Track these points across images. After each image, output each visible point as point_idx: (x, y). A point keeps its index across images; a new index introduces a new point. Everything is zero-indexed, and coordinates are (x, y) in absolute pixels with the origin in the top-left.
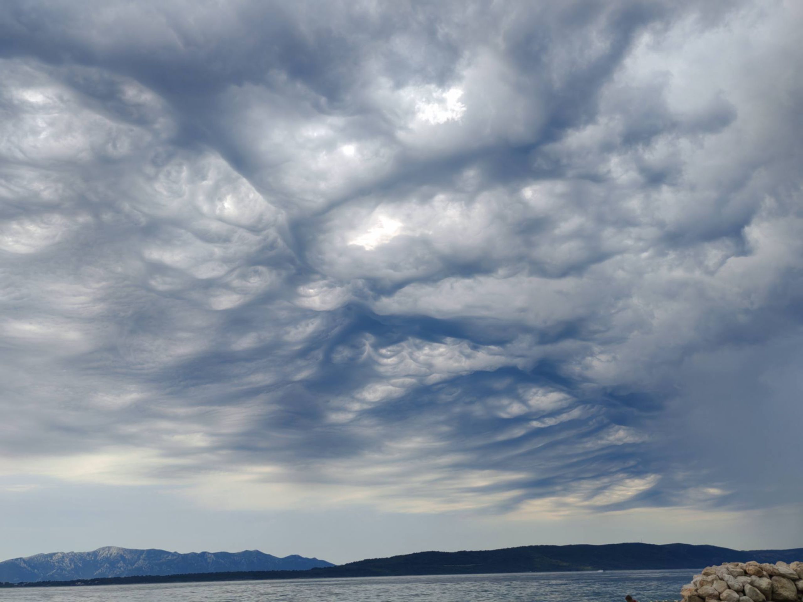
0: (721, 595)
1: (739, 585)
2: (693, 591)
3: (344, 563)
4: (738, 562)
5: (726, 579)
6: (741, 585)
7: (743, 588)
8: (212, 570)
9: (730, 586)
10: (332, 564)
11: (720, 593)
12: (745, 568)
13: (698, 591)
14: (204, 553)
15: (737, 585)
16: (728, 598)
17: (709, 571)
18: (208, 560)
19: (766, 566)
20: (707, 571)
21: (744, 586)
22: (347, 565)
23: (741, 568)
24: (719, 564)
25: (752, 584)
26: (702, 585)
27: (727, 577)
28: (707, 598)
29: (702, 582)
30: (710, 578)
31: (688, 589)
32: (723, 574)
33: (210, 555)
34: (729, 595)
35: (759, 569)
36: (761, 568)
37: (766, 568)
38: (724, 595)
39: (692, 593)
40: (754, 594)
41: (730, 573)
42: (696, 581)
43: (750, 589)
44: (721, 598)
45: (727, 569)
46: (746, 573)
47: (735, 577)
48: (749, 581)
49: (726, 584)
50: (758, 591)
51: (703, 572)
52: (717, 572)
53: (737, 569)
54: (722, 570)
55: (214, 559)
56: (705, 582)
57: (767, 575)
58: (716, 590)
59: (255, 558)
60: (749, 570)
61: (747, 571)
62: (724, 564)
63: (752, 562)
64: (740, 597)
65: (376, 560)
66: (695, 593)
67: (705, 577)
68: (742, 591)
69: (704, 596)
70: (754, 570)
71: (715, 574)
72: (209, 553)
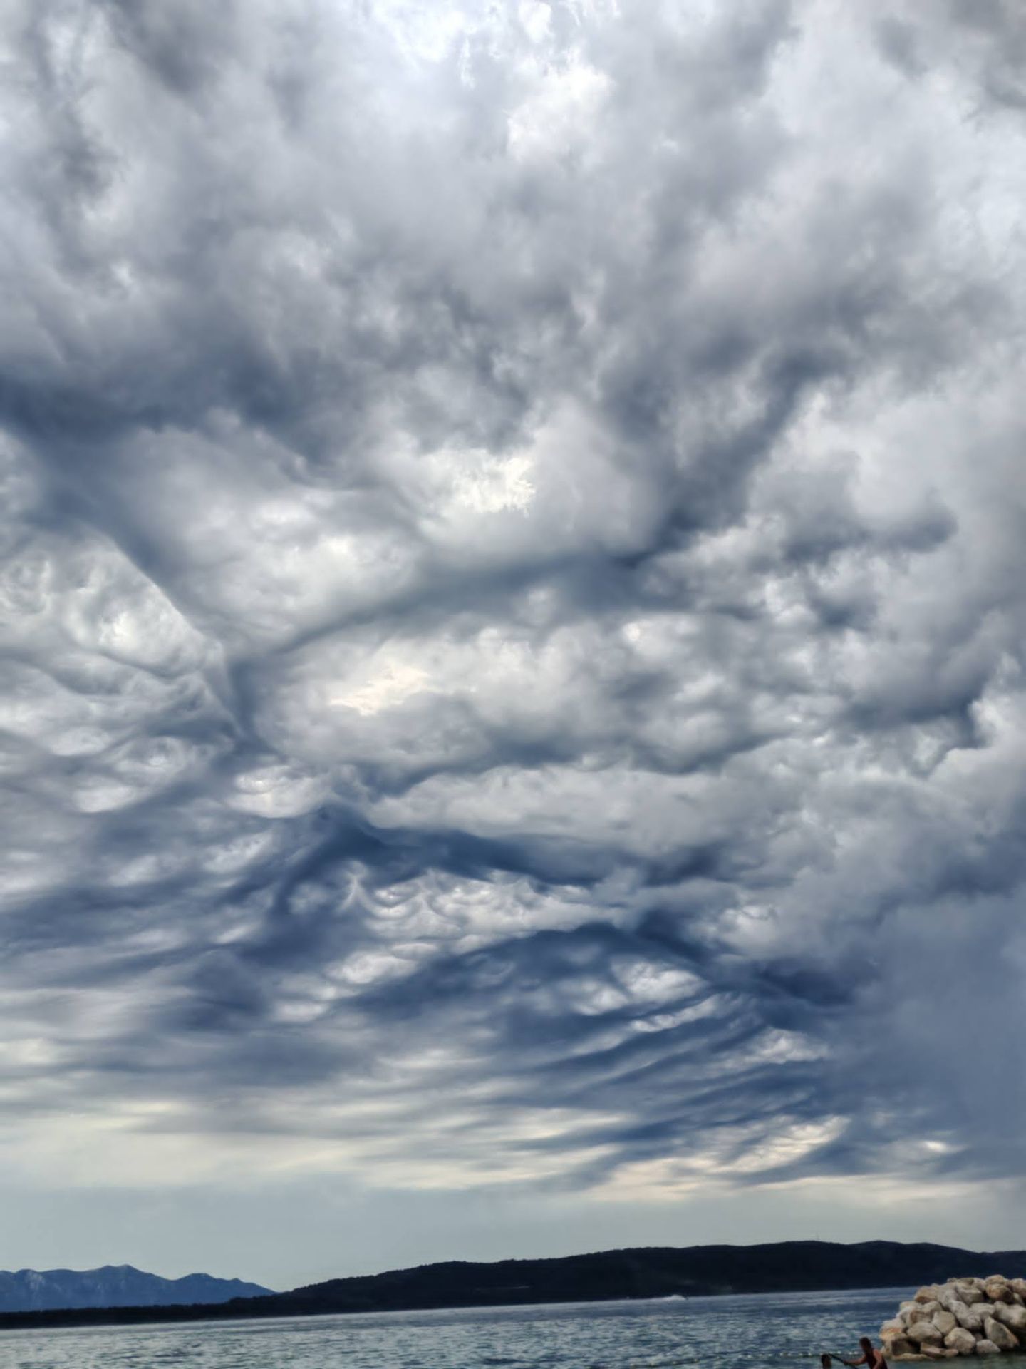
0: (946, 1338)
1: (976, 1320)
2: (900, 1332)
3: (290, 1289)
4: (973, 1276)
5: (954, 1308)
6: (978, 1318)
7: (981, 1324)
8: (38, 1304)
9: (961, 1322)
10: (268, 1291)
11: (944, 1335)
12: (984, 1288)
13: (909, 1332)
14: (24, 1274)
15: (972, 1319)
16: (958, 1343)
17: (926, 1295)
18: (32, 1285)
19: (1018, 1284)
20: (923, 1295)
21: (983, 1321)
22: (297, 1291)
23: (979, 1287)
24: (941, 1281)
25: (996, 1316)
26: (914, 1320)
27: (955, 1304)
28: (922, 1344)
29: (915, 1314)
30: (927, 1308)
31: (890, 1330)
32: (948, 1299)
33: (35, 1276)
34: (958, 1338)
35: (1007, 1289)
36: (1010, 1287)
37: (1018, 1287)
38: (951, 1338)
39: (898, 1335)
40: (1001, 1335)
41: (961, 1297)
42: (905, 1313)
43: (993, 1325)
44: (947, 1343)
45: (956, 1290)
46: (985, 1297)
47: (969, 1304)
48: (991, 1311)
49: (953, 1318)
50: (1007, 1331)
51: (916, 1297)
52: (939, 1296)
53: (970, 1289)
54: (946, 1291)
55: (43, 1283)
56: (920, 1315)
57: (1021, 1300)
58: (938, 1330)
59: (123, 1282)
60: (990, 1291)
61: (988, 1293)
62: (951, 1281)
63: (996, 1277)
64: (977, 1340)
65: (351, 1281)
66: (904, 1335)
67: (919, 1306)
68: (979, 1331)
69: (918, 1340)
70: (998, 1291)
71: (936, 1299)
72: (34, 1272)
